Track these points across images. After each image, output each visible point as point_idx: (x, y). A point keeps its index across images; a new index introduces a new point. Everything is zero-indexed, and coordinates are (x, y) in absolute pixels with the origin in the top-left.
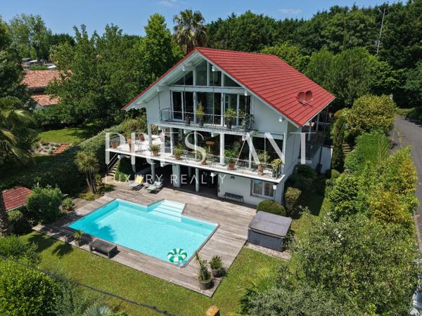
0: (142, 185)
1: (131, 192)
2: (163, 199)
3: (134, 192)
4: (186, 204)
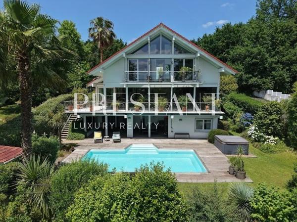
2: (132, 144)
4: (153, 144)
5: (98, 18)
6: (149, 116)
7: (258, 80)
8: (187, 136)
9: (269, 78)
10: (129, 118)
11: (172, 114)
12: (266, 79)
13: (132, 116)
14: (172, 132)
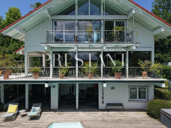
0: (18, 114)
1: (4, 124)
2: (52, 123)
3: (9, 123)
4: (81, 122)
5: (36, 3)
6: (77, 84)
7: (160, 55)
8: (121, 107)
9: (169, 54)
10: (54, 86)
11: (104, 82)
12: (166, 54)
13: (57, 85)
14: (103, 102)
